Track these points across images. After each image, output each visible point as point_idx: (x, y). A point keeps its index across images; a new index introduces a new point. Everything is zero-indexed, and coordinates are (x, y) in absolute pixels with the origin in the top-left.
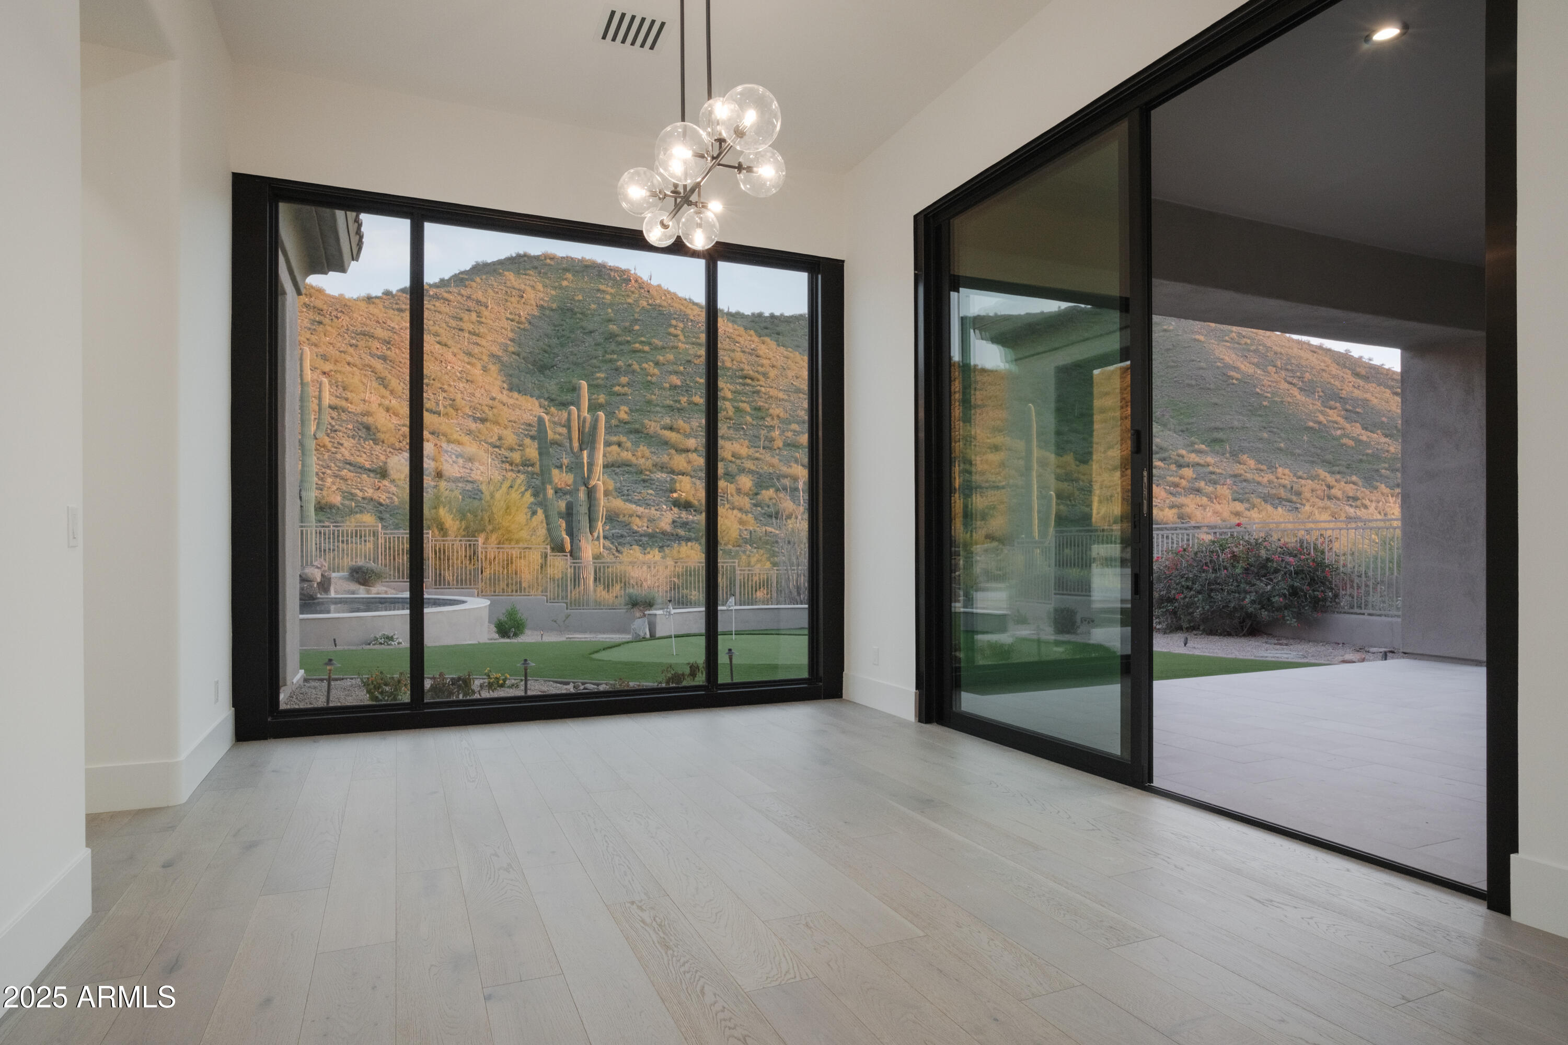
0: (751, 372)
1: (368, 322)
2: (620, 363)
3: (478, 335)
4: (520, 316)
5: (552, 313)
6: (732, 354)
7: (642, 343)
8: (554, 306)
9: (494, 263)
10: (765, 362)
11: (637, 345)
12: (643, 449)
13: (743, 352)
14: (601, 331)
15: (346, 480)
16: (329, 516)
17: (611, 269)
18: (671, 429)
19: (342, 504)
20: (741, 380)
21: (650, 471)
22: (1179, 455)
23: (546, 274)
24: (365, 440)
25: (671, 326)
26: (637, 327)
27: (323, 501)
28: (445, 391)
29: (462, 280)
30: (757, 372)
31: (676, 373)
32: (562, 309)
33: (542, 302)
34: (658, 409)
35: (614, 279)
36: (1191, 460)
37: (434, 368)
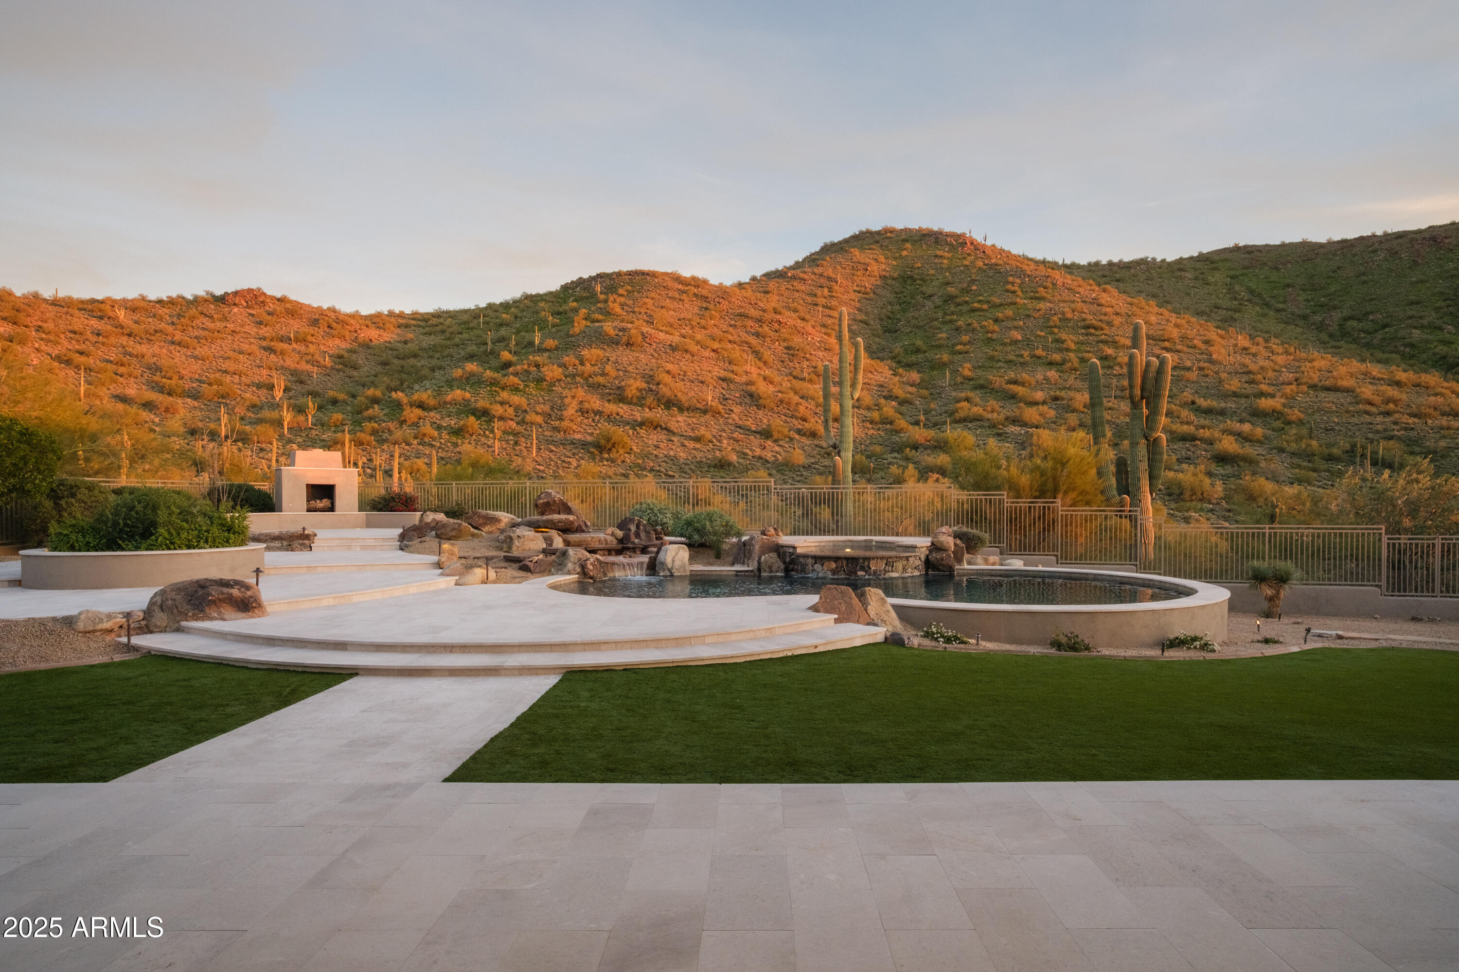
0: (1094, 322)
1: (743, 304)
2: (960, 323)
3: (830, 308)
4: (866, 288)
5: (894, 283)
6: (1073, 306)
7: (980, 301)
8: (896, 275)
9: (840, 243)
10: (1109, 310)
11: (976, 305)
12: (993, 403)
13: (1084, 302)
14: (939, 294)
15: (738, 441)
17: (948, 235)
18: (1015, 382)
20: (1083, 331)
21: (1003, 425)
23: (887, 246)
24: (750, 406)
25: (1008, 282)
26: (974, 288)
28: (807, 360)
29: (814, 260)
30: (1101, 320)
31: (1016, 328)
32: (903, 277)
33: (884, 273)
34: (1000, 364)
35: (951, 245)
37: (797, 340)
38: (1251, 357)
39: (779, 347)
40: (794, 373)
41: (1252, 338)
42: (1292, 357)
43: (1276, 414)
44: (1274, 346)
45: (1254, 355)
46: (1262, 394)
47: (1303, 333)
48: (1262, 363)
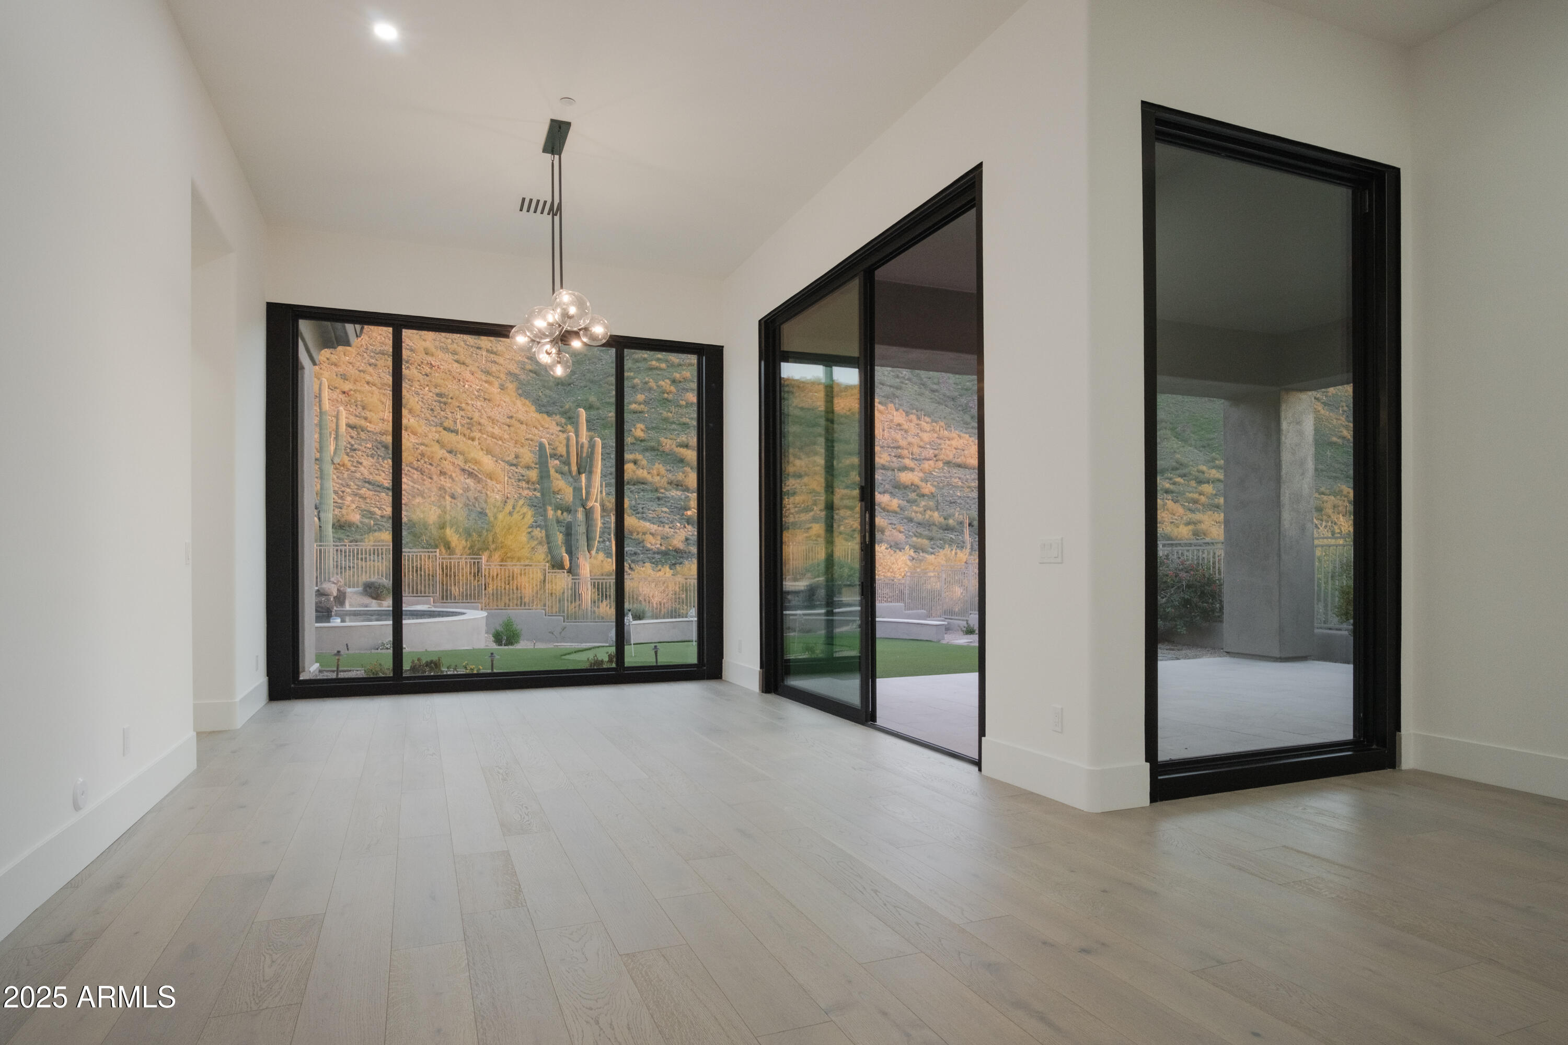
2: (636, 381)
3: (495, 353)
7: (658, 359)
11: (654, 363)
12: (659, 467)
15: (365, 498)
16: (348, 534)
18: (687, 446)
19: (361, 522)
21: (665, 489)
22: (1199, 471)
24: (384, 459)
27: (343, 520)
28: (463, 410)
34: (674, 426)
36: (1212, 475)
37: (451, 387)
38: (903, 433)
39: (430, 396)
40: (446, 424)
41: (907, 414)
42: (936, 435)
43: (914, 487)
44: (923, 424)
45: (906, 431)
46: (905, 468)
47: (951, 413)
48: (910, 439)
